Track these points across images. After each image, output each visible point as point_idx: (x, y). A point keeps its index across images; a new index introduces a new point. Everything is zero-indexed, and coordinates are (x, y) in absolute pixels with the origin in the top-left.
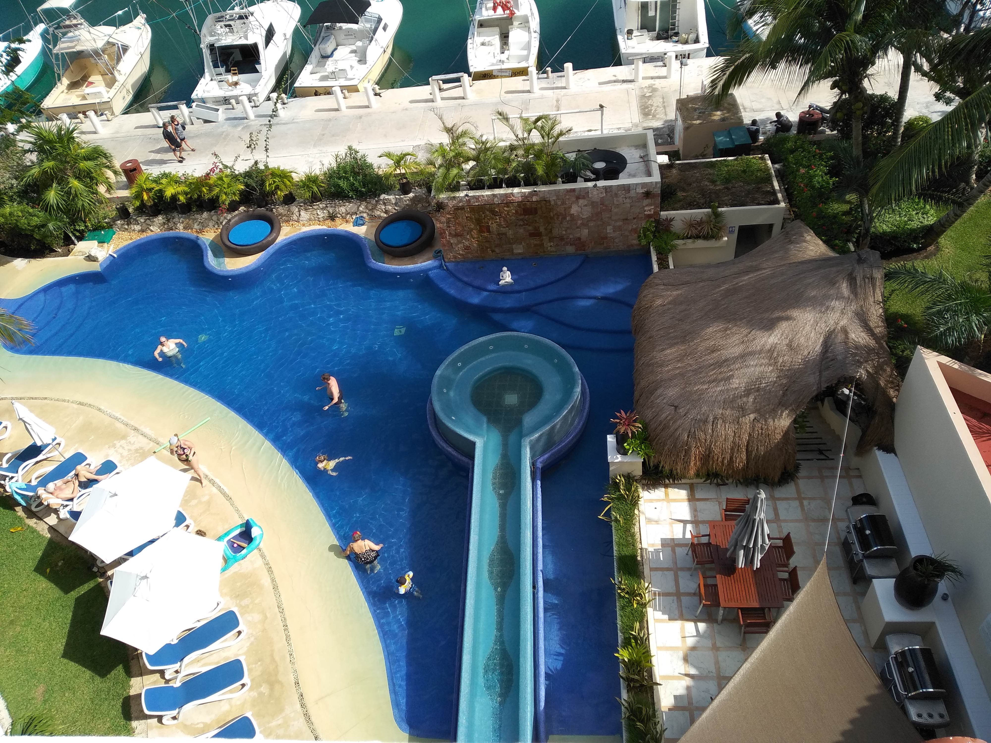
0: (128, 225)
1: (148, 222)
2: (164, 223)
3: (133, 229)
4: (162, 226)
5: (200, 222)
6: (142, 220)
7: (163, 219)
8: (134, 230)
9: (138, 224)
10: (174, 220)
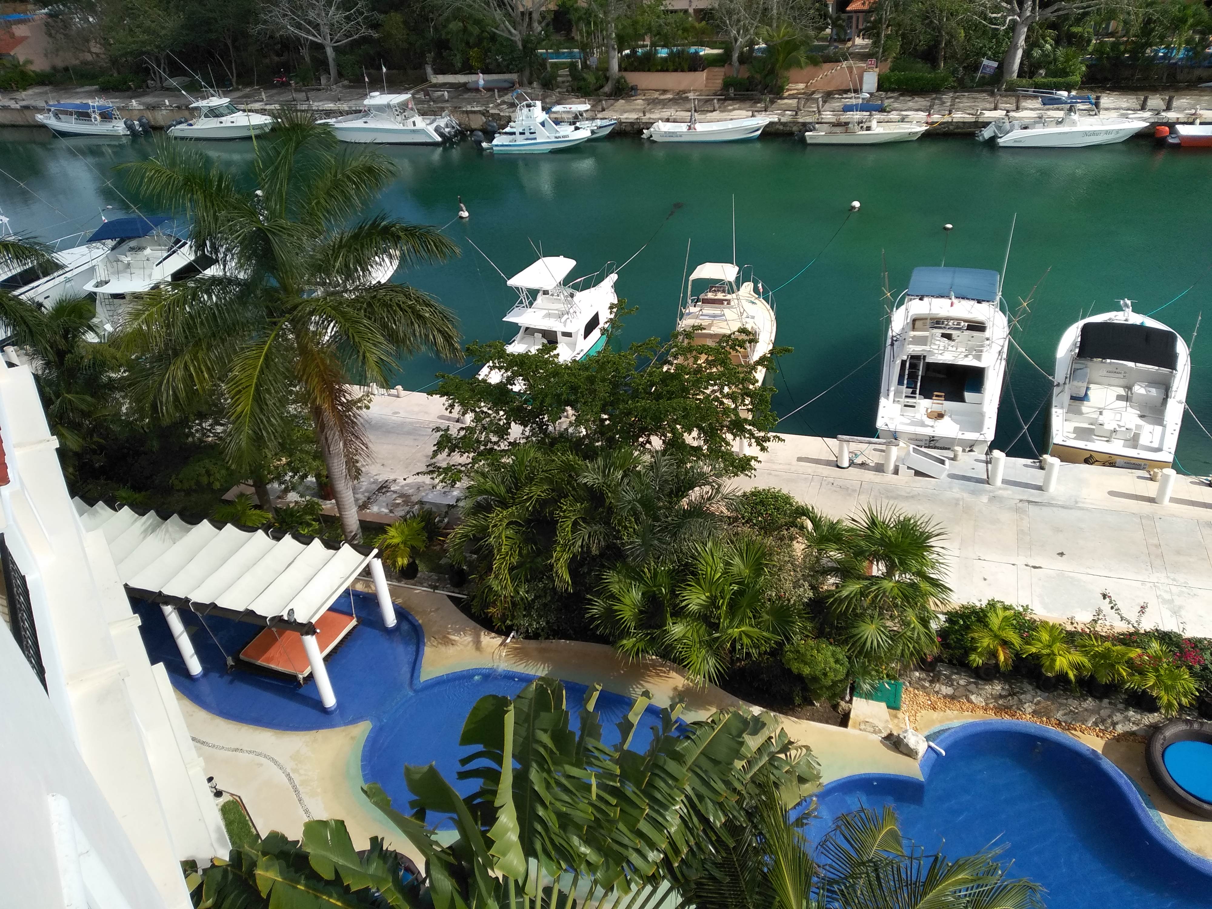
0: (931, 682)
1: (972, 687)
2: (1001, 696)
3: (937, 689)
4: (992, 698)
5: (1071, 711)
6: (962, 682)
7: (1003, 689)
8: (937, 693)
9: (952, 685)
10: (1022, 697)
